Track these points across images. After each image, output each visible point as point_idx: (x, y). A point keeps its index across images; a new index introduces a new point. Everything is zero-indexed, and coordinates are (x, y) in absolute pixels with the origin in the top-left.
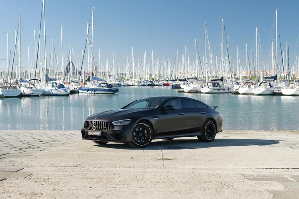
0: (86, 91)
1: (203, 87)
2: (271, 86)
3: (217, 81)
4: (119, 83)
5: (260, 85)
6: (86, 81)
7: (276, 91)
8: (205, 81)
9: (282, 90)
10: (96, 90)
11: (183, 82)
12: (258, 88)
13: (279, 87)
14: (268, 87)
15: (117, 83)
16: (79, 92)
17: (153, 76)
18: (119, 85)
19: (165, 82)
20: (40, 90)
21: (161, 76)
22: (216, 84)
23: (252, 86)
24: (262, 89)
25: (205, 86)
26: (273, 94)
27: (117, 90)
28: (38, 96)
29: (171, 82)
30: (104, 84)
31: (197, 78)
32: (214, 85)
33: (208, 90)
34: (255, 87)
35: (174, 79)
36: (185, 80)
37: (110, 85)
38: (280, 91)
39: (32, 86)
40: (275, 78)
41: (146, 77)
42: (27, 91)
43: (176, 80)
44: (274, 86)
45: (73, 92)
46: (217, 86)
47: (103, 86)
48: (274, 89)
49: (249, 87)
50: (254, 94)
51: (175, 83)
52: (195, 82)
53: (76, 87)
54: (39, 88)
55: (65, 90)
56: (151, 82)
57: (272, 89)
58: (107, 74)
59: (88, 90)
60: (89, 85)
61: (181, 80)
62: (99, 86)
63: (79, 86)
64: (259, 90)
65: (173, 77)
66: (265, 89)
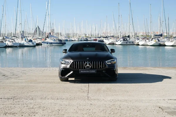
0: (46, 44)
1: (117, 41)
2: (159, 41)
3: (126, 38)
4: (67, 39)
5: (152, 40)
6: (46, 38)
7: (162, 43)
8: (119, 37)
9: (165, 43)
10: (52, 43)
11: (105, 39)
12: (151, 42)
13: (164, 41)
14: (157, 41)
15: (65, 39)
16: (42, 45)
17: (87, 35)
18: (67, 40)
19: (94, 39)
20: (18, 43)
21: (92, 35)
22: (125, 40)
23: (147, 41)
24: (153, 42)
25: (118, 40)
26: (160, 45)
27: (65, 43)
28: (16, 47)
29: (98, 38)
30: (57, 39)
31: (113, 36)
32: (124, 40)
33: (120, 43)
34: (149, 41)
35: (100, 37)
36: (106, 37)
37: (61, 40)
38: (164, 44)
39: (13, 41)
40: (161, 35)
41: (83, 36)
42: (10, 44)
43: (101, 37)
44: (161, 40)
45: (38, 45)
46: (125, 41)
47: (56, 41)
48: (161, 43)
49: (145, 41)
50: (148, 45)
51: (100, 39)
52: (112, 38)
53: (40, 41)
54: (17, 42)
55: (33, 43)
56: (86, 38)
57: (159, 42)
58: (60, 34)
59: (47, 43)
60: (48, 40)
61: (104, 37)
62: (54, 41)
63: (42, 41)
64: (151, 43)
65: (99, 35)
66: (155, 42)
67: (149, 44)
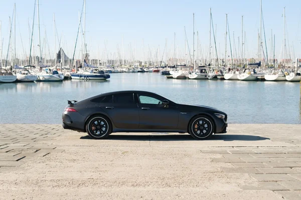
0: (78, 78)
1: (190, 74)
2: (255, 73)
3: (204, 68)
4: (110, 69)
5: (245, 72)
6: (79, 68)
7: (260, 77)
8: (193, 67)
9: (265, 76)
10: (88, 76)
11: (172, 69)
12: (242, 74)
13: (263, 73)
14: (252, 73)
15: (108, 70)
16: (71, 78)
17: (143, 64)
18: (111, 72)
19: (156, 69)
20: (34, 76)
21: (150, 64)
22: (204, 71)
23: (237, 73)
24: (246, 75)
25: (193, 72)
26: (257, 80)
27: (109, 77)
28: (32, 82)
29: (161, 69)
30: (96, 70)
31: (185, 65)
32: (201, 72)
33: (196, 76)
34: (240, 73)
35: (164, 66)
36: (174, 67)
37: (102, 72)
38: (263, 77)
39: (26, 72)
40: (259, 64)
41: (136, 64)
43: (166, 67)
44: (258, 72)
45: (66, 78)
46: (204, 72)
47: (95, 73)
48: (258, 76)
49: (234, 73)
50: (238, 80)
51: (164, 70)
52: (183, 69)
53: (69, 73)
54: (33, 74)
55: (59, 76)
56: (141, 69)
57: (256, 75)
58: (98, 62)
59: (81, 76)
60: (81, 72)
61: (171, 67)
62: (91, 73)
63: (71, 73)
64: (243, 76)
65: (163, 64)
66: (249, 75)
67: (239, 78)
